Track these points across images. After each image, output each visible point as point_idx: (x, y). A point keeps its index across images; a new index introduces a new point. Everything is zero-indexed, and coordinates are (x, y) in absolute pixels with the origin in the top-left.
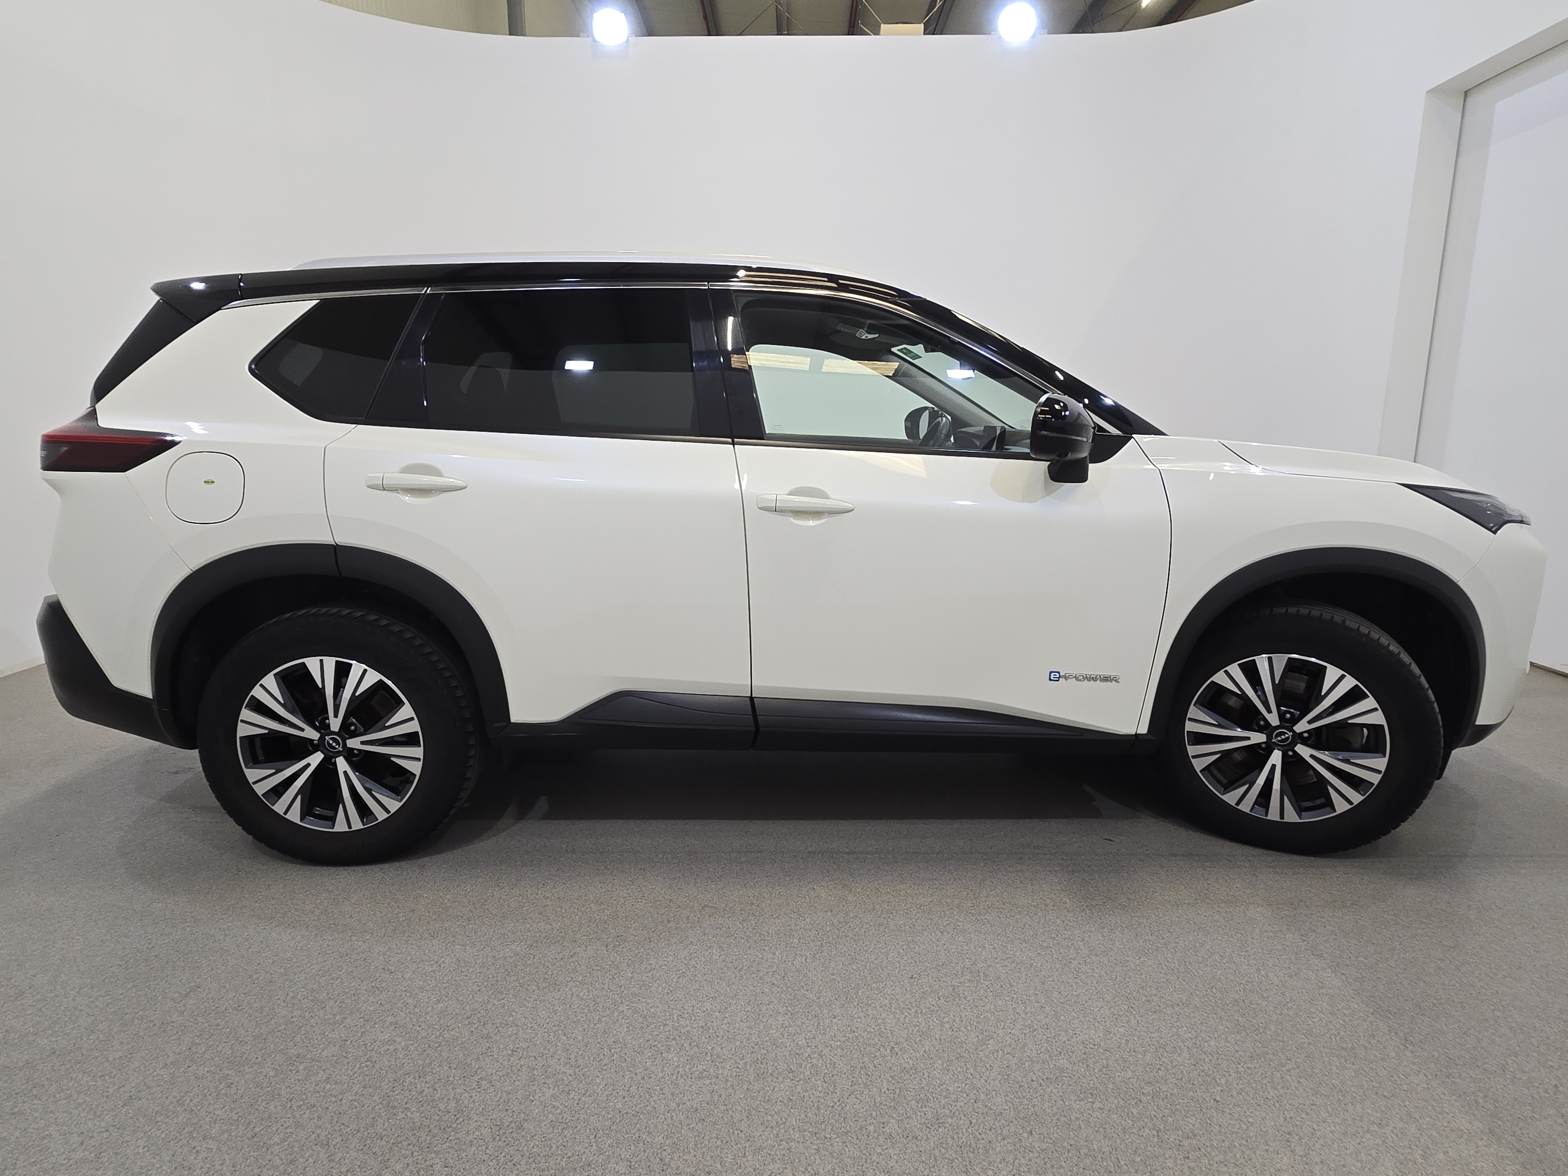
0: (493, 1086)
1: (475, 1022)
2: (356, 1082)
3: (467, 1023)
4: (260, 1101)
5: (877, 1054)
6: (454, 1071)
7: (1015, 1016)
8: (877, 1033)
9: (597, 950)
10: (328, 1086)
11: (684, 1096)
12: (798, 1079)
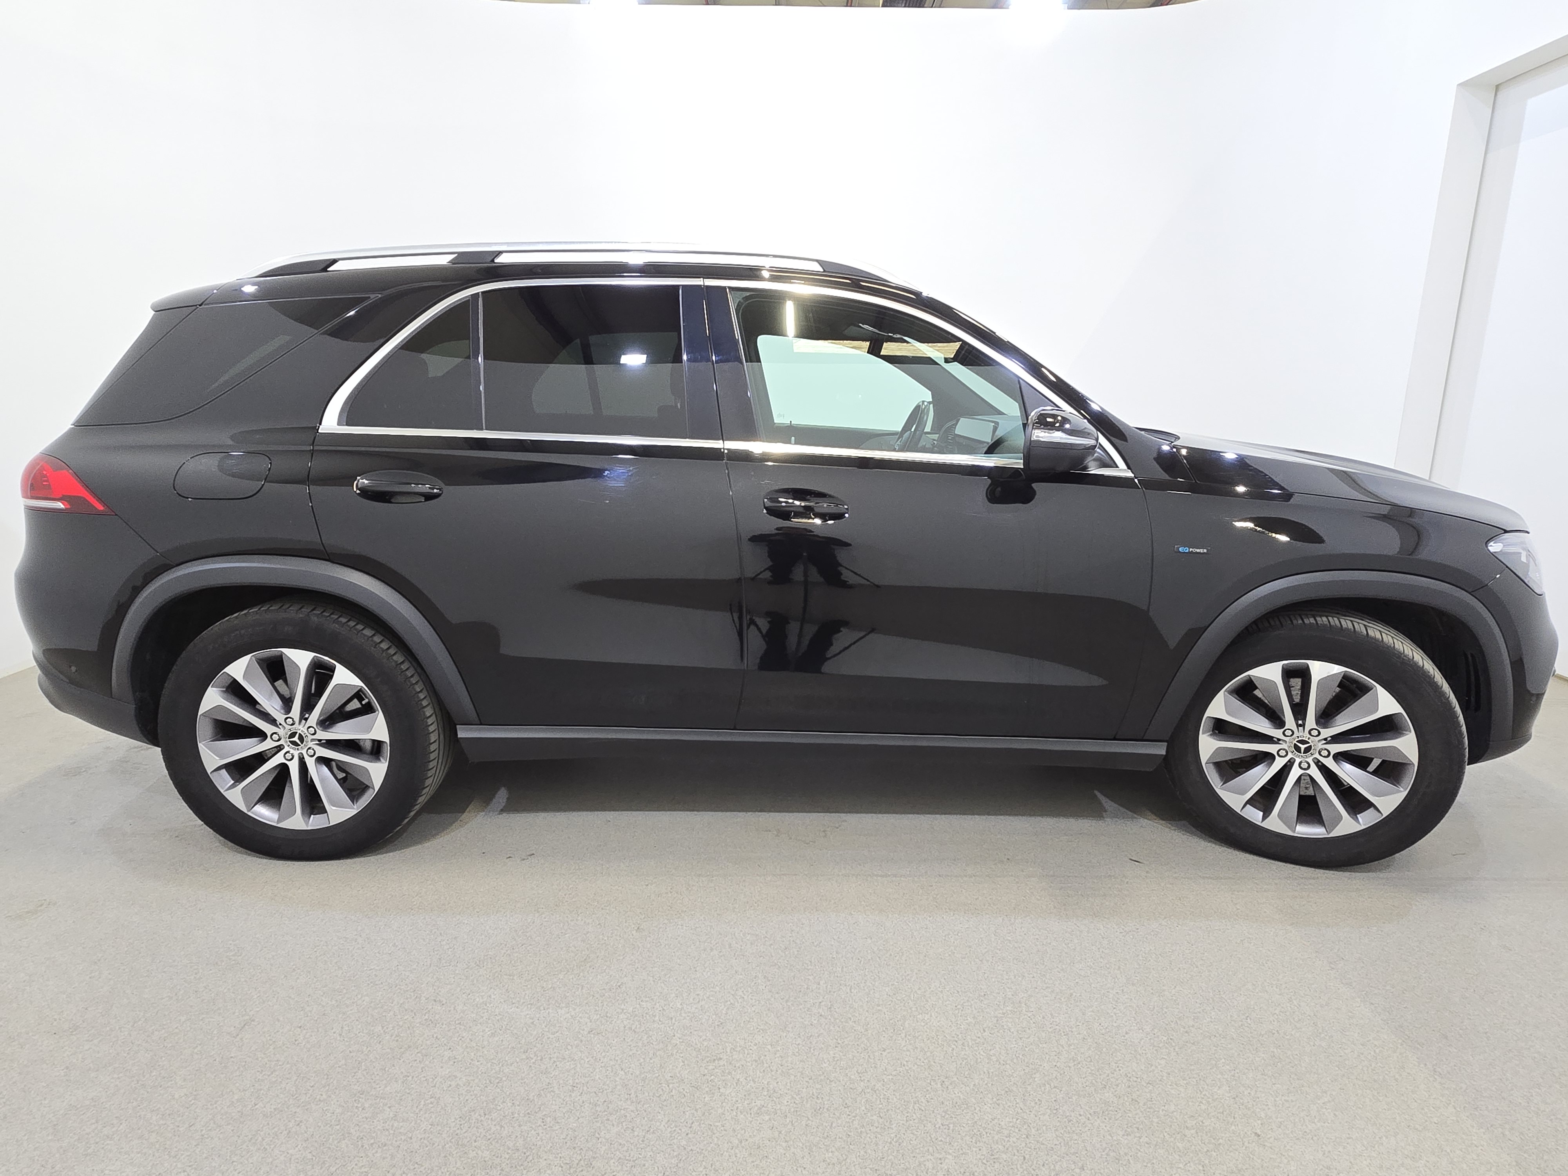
0: (558, 1123)
1: (532, 1056)
2: (423, 1119)
3: (524, 1057)
4: (331, 1140)
5: (929, 1088)
6: (517, 1107)
7: (1058, 1048)
8: (927, 1067)
9: (644, 980)
10: (396, 1124)
11: (745, 1132)
12: (854, 1114)
